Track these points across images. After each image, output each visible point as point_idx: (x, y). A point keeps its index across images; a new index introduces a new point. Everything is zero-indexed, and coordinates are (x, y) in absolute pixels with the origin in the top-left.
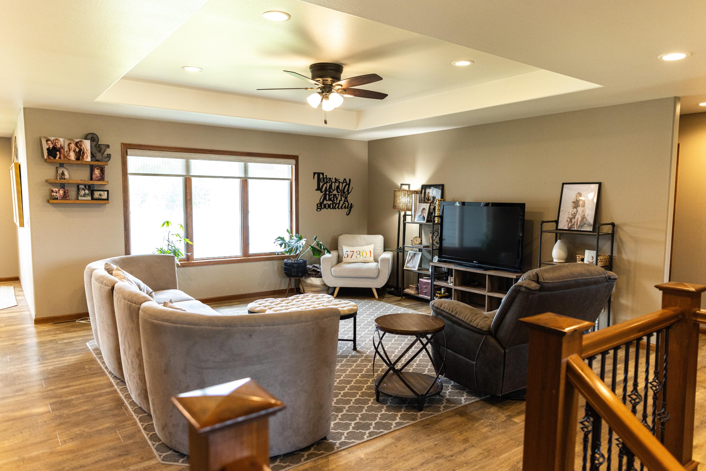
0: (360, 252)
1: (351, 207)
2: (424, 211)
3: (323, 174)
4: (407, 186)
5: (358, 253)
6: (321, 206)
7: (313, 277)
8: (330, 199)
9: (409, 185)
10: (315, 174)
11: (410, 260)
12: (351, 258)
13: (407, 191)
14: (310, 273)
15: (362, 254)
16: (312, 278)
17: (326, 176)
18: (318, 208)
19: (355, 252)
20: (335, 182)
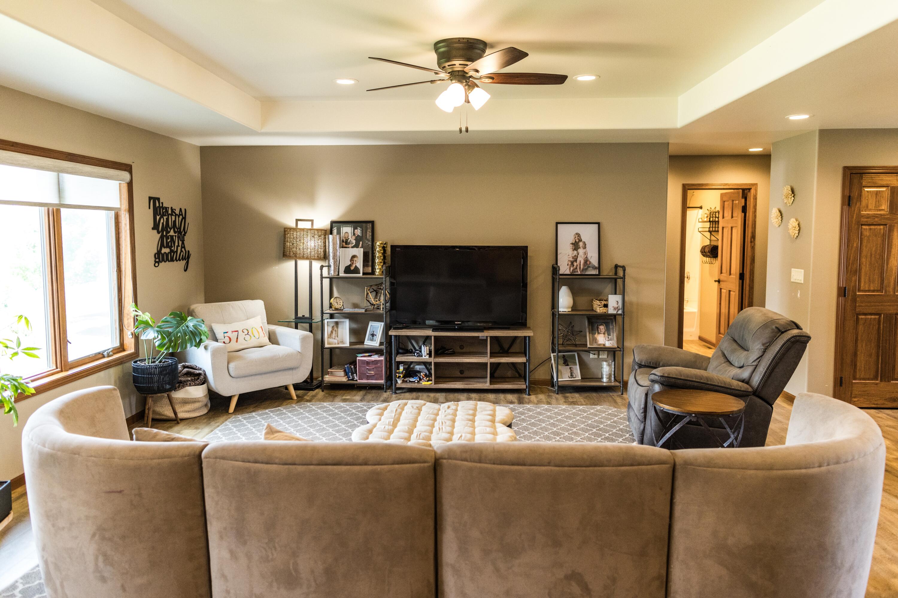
0: (247, 330)
1: (189, 257)
2: (355, 259)
3: (159, 199)
4: (310, 223)
5: (246, 332)
6: (159, 258)
7: (190, 385)
8: (167, 246)
9: (312, 221)
10: (150, 198)
11: (332, 332)
12: (237, 342)
13: (311, 229)
14: (183, 379)
15: (253, 334)
16: (188, 388)
17: (162, 203)
18: (156, 262)
19: (240, 332)
20: (172, 215)
